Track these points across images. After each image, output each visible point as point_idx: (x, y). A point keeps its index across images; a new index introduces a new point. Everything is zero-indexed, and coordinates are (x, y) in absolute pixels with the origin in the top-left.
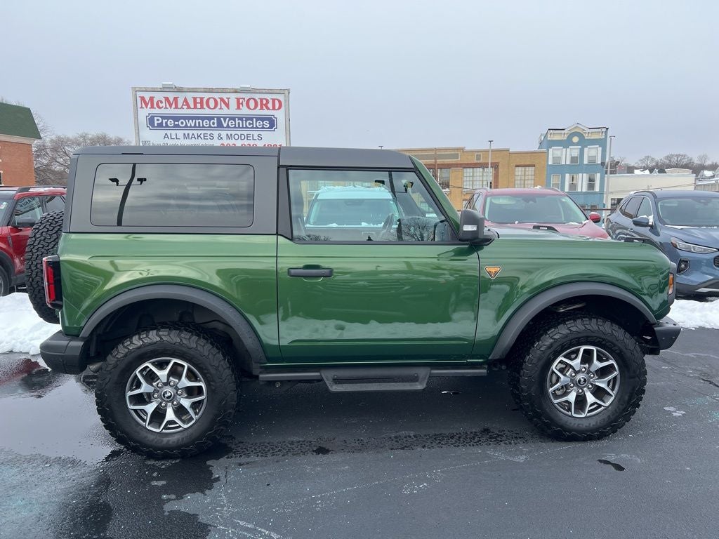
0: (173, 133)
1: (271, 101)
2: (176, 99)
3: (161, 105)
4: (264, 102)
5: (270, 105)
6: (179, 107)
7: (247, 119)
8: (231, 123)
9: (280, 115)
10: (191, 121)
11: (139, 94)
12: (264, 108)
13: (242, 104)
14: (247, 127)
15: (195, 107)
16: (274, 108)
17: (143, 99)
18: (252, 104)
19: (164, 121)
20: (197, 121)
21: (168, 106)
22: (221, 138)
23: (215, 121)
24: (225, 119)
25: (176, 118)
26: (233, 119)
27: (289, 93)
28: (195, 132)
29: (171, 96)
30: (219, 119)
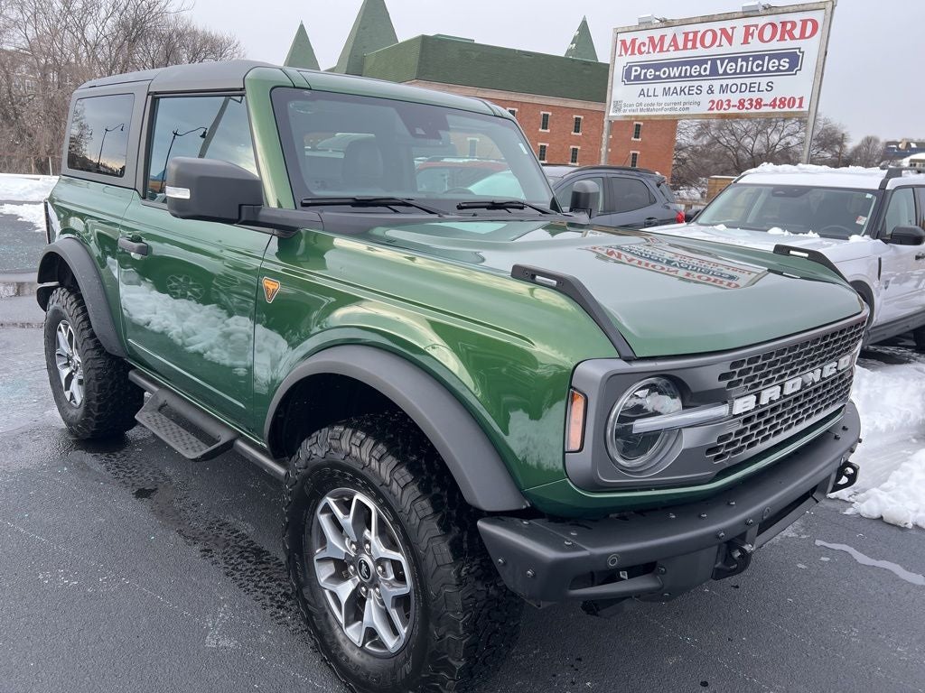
0: (651, 87)
1: (799, 25)
2: (662, 38)
3: (643, 49)
4: (789, 27)
5: (797, 33)
6: (665, 49)
7: (756, 58)
8: (731, 67)
9: (810, 48)
10: (675, 69)
11: (621, 37)
12: (787, 37)
13: (752, 35)
14: (752, 72)
15: (685, 47)
16: (802, 36)
17: (623, 42)
18: (768, 33)
19: (643, 71)
20: (684, 68)
21: (651, 50)
22: (712, 92)
23: (708, 67)
24: (722, 60)
25: (657, 67)
26: (734, 60)
27: (833, 8)
28: (679, 85)
29: (657, 34)
30: (714, 62)
